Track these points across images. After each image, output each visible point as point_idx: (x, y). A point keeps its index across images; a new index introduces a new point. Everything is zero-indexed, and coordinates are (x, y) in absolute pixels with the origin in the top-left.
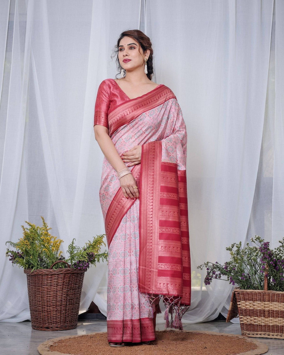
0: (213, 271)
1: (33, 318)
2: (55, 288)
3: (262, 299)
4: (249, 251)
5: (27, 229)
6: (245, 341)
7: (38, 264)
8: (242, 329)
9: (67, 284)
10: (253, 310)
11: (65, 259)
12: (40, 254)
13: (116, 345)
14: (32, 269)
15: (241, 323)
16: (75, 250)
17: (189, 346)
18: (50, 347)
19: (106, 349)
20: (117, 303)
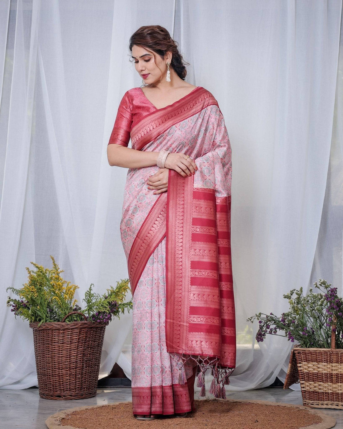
0: (267, 324)
1: (41, 383)
2: (68, 347)
3: (328, 360)
4: (312, 299)
5: (33, 272)
6: (307, 413)
7: (47, 315)
8: (303, 398)
9: (84, 341)
10: (317, 373)
11: (82, 309)
12: (49, 303)
13: (144, 417)
14: (40, 322)
15: (302, 391)
16: (94, 298)
17: (236, 418)
18: (61, 421)
19: (132, 423)
20: (143, 365)
